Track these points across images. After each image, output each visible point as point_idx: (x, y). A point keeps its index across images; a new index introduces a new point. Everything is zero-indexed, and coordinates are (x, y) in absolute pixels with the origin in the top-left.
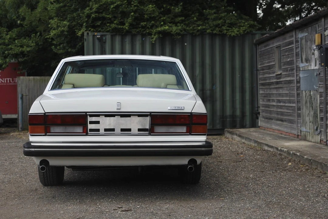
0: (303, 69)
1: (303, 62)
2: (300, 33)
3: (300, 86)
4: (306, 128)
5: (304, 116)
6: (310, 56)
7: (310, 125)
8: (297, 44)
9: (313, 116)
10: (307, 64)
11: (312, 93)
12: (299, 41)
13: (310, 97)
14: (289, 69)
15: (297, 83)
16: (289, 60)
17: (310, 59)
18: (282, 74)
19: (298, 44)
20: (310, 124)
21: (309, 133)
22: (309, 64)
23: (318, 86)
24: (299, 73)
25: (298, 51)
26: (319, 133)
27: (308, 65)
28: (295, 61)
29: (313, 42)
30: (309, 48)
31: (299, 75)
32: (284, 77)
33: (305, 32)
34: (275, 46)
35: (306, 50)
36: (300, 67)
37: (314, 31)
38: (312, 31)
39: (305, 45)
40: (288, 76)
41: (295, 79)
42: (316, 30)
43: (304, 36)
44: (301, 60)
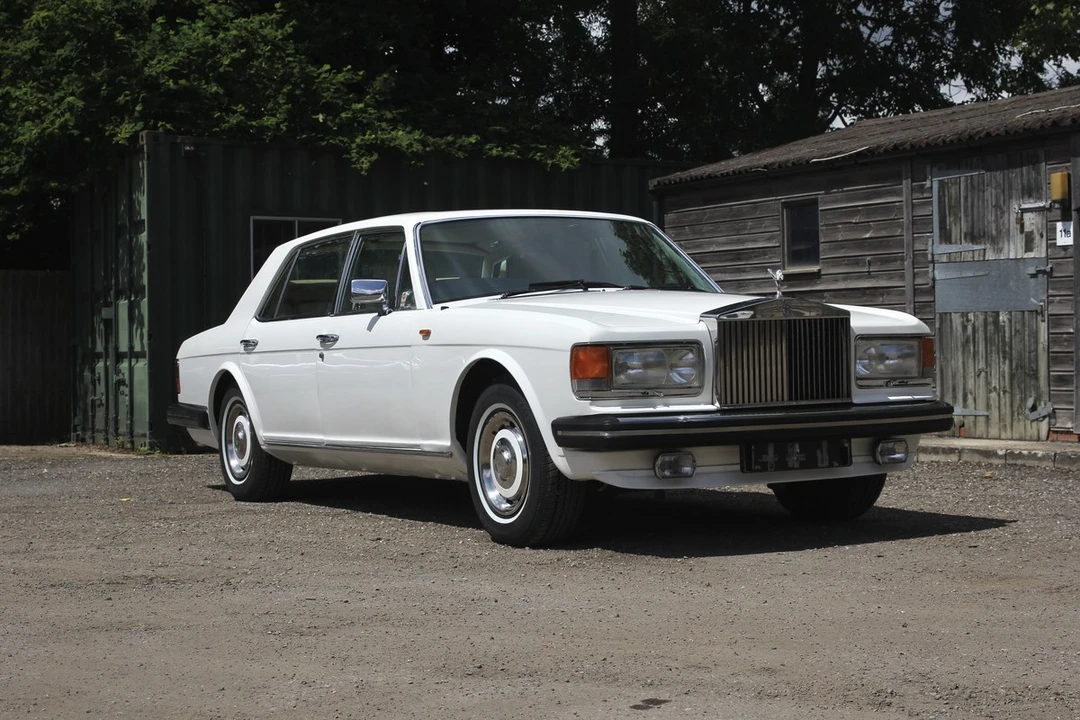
0: (949, 258)
1: (953, 240)
2: (940, 169)
3: (934, 301)
4: (965, 405)
5: (954, 377)
6: (993, 226)
7: (988, 399)
8: (916, 195)
9: (1007, 375)
10: (976, 247)
11: (1003, 317)
12: (931, 187)
13: (991, 328)
14: (869, 258)
15: (915, 296)
16: (868, 236)
17: (994, 232)
18: (822, 273)
19: (926, 195)
20: (993, 395)
21: (982, 420)
22: (988, 246)
23: (1044, 301)
24: (930, 269)
25: (919, 212)
26: (1044, 417)
27: (985, 250)
28: (907, 238)
29: (1014, 192)
30: (988, 207)
31: (931, 275)
32: (837, 281)
33: (971, 168)
34: (783, 198)
35: (975, 210)
36: (933, 255)
37: (1021, 166)
38: (1010, 164)
39: (966, 198)
40: (860, 276)
41: (906, 284)
42: (1034, 162)
43: (963, 177)
44: (940, 236)
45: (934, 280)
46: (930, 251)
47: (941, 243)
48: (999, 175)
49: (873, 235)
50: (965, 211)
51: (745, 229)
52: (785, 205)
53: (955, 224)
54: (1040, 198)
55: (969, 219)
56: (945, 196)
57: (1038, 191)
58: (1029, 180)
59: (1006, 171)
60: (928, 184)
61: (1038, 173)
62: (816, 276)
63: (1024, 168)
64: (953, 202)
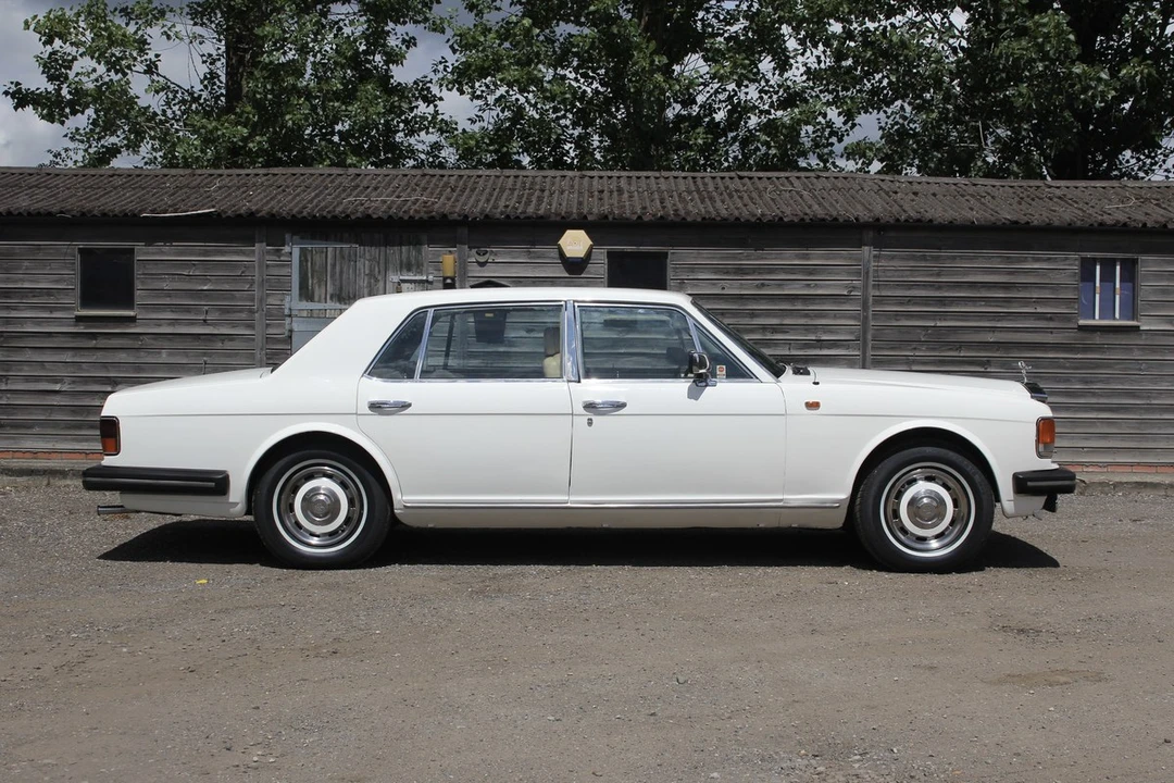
0: (312, 313)
1: (316, 298)
2: (302, 238)
8: (271, 258)
10: (345, 307)
12: (291, 253)
14: (206, 308)
18: (139, 317)
19: (283, 258)
24: (287, 322)
25: (274, 272)
28: (258, 293)
29: (391, 266)
30: (360, 274)
31: (287, 327)
32: (160, 325)
33: (341, 241)
34: (82, 244)
35: (345, 276)
36: (290, 309)
37: (401, 244)
38: (388, 243)
39: (334, 266)
40: (192, 323)
41: (258, 333)
42: (417, 243)
43: (331, 248)
44: (300, 295)
45: (291, 331)
46: (287, 306)
47: (300, 300)
48: (374, 251)
49: (212, 288)
50: (333, 276)
51: (16, 269)
52: (81, 251)
53: (319, 286)
54: (421, 273)
55: (338, 283)
56: (307, 261)
57: (418, 267)
58: (409, 258)
59: (383, 248)
60: (287, 249)
61: (419, 252)
62: (132, 319)
63: (404, 248)
64: (317, 268)
